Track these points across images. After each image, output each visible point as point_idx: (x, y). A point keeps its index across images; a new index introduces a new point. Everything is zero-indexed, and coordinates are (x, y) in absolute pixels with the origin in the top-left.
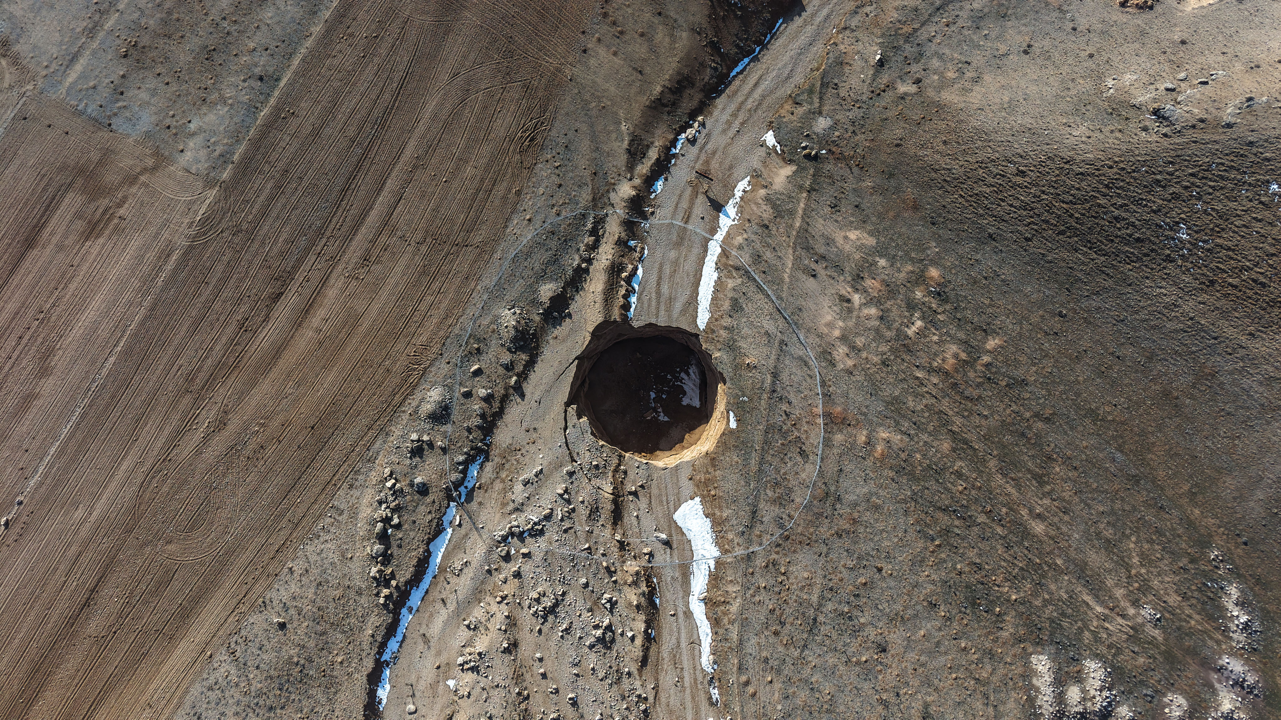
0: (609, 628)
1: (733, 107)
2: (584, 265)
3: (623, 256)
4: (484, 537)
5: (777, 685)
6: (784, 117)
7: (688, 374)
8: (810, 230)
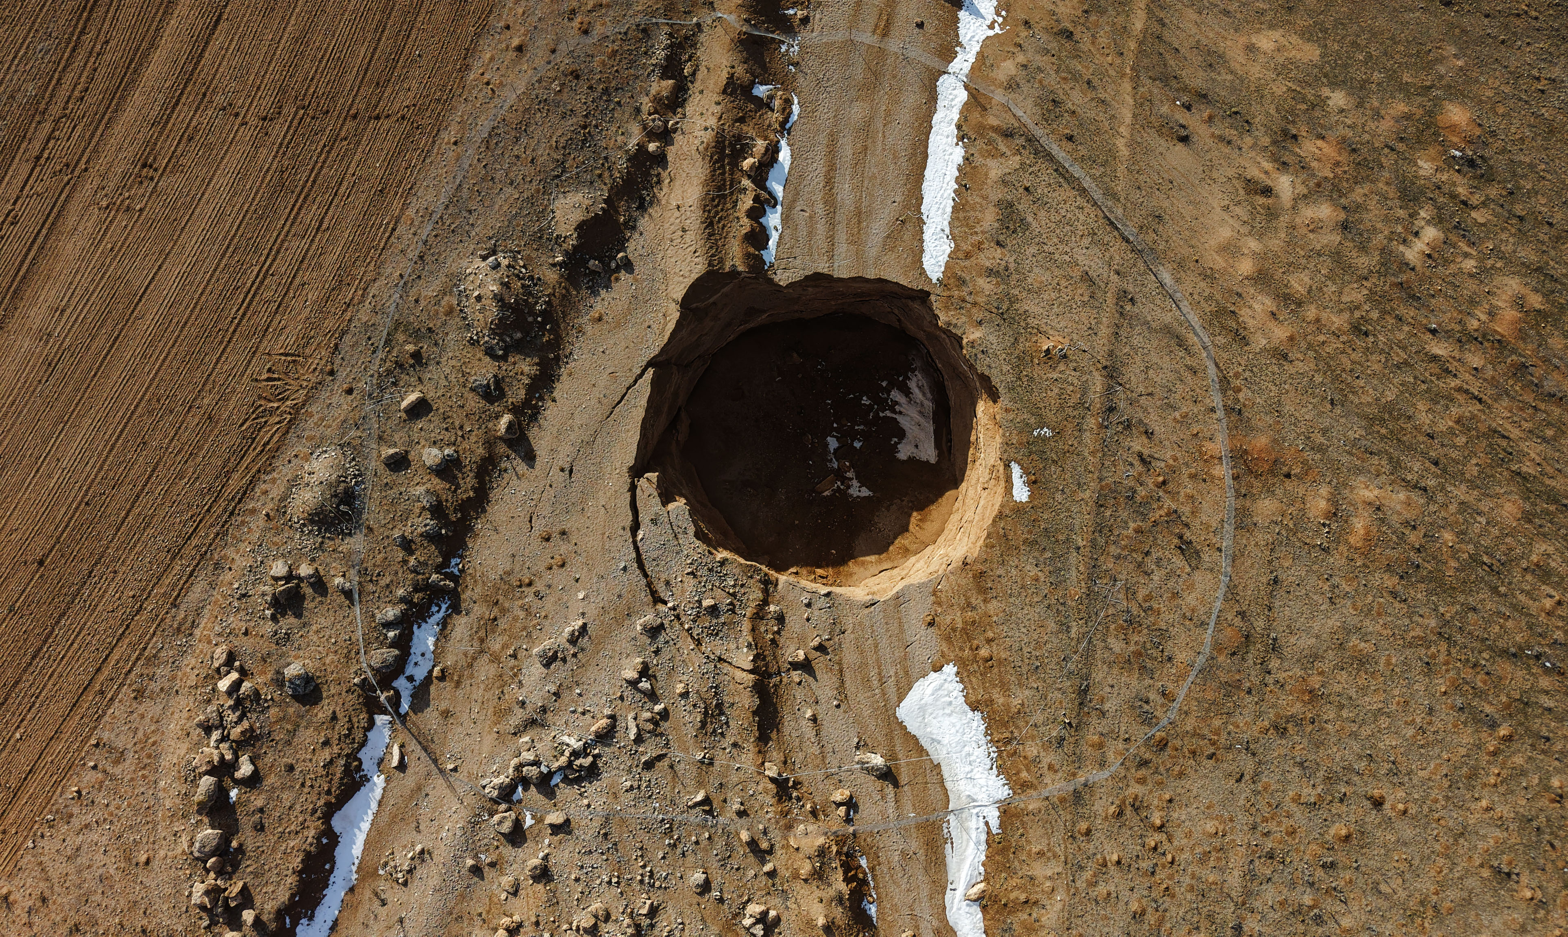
2: (652, 147)
3: (742, 120)
4: (460, 791)
7: (907, 392)
8: (1167, 35)
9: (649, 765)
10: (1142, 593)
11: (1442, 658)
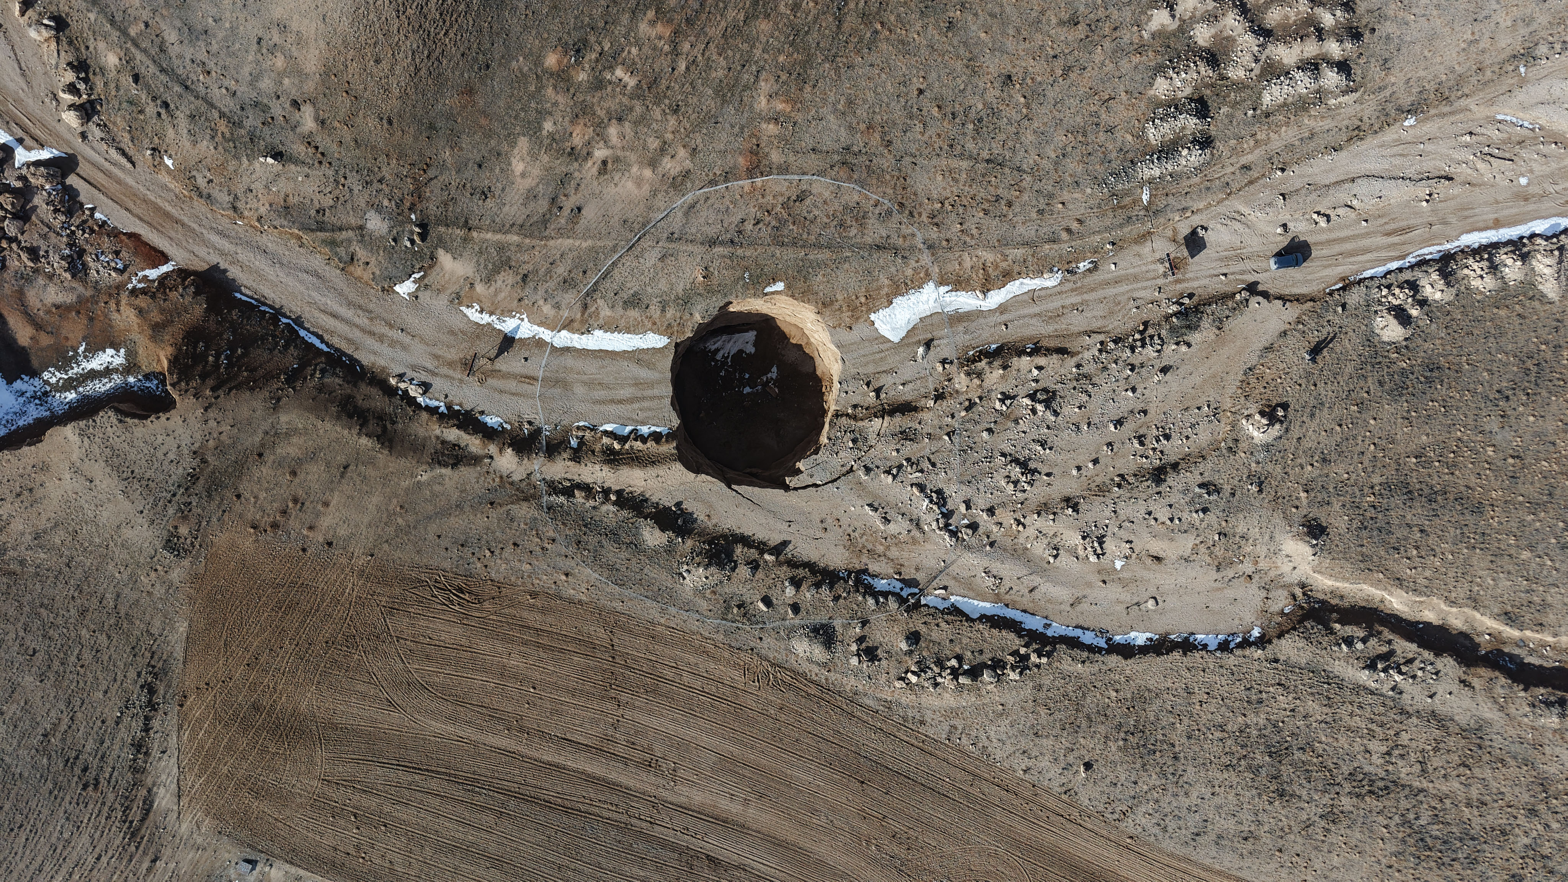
0: (1032, 397)
1: (370, 342)
2: (613, 498)
3: (593, 452)
4: (954, 557)
5: (1066, 196)
6: (373, 274)
7: (718, 350)
8: (520, 222)
9: (934, 465)
10: (825, 220)
11: (845, 60)
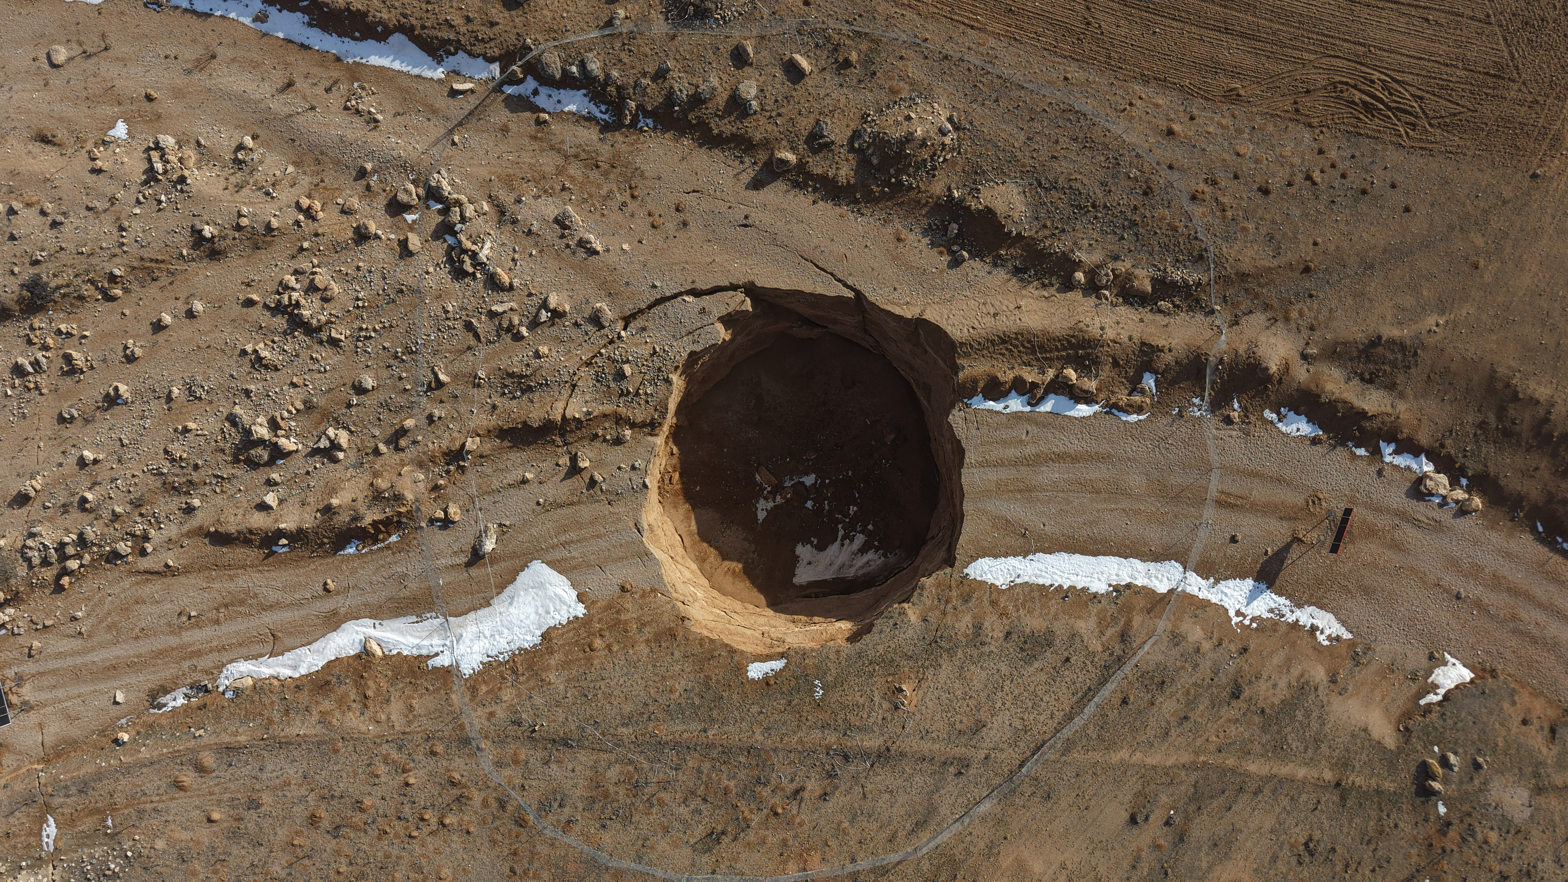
0: (277, 454)
1: (1518, 577)
2: (1080, 276)
3: (1115, 364)
4: (434, 151)
5: (204, 834)
6: (1514, 703)
7: (863, 550)
8: (1244, 798)
9: (469, 326)
10: (665, 796)
